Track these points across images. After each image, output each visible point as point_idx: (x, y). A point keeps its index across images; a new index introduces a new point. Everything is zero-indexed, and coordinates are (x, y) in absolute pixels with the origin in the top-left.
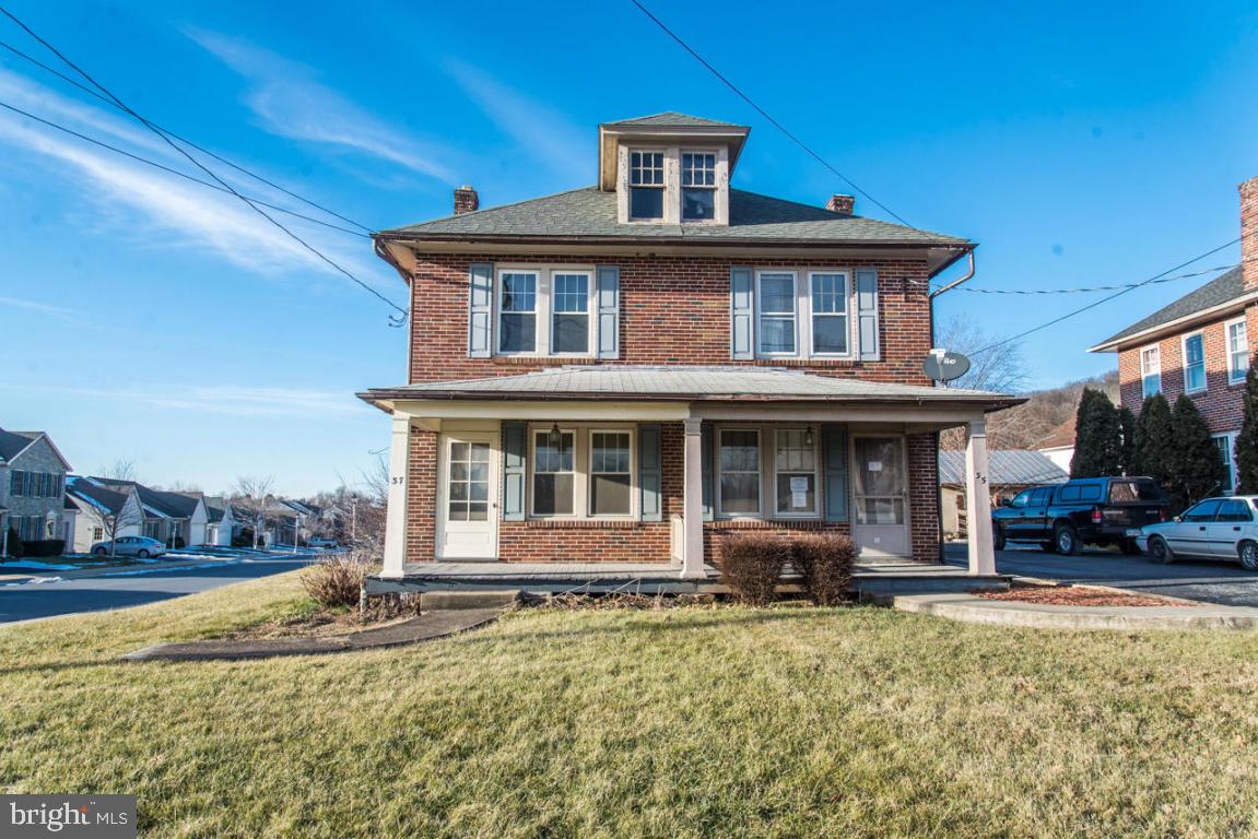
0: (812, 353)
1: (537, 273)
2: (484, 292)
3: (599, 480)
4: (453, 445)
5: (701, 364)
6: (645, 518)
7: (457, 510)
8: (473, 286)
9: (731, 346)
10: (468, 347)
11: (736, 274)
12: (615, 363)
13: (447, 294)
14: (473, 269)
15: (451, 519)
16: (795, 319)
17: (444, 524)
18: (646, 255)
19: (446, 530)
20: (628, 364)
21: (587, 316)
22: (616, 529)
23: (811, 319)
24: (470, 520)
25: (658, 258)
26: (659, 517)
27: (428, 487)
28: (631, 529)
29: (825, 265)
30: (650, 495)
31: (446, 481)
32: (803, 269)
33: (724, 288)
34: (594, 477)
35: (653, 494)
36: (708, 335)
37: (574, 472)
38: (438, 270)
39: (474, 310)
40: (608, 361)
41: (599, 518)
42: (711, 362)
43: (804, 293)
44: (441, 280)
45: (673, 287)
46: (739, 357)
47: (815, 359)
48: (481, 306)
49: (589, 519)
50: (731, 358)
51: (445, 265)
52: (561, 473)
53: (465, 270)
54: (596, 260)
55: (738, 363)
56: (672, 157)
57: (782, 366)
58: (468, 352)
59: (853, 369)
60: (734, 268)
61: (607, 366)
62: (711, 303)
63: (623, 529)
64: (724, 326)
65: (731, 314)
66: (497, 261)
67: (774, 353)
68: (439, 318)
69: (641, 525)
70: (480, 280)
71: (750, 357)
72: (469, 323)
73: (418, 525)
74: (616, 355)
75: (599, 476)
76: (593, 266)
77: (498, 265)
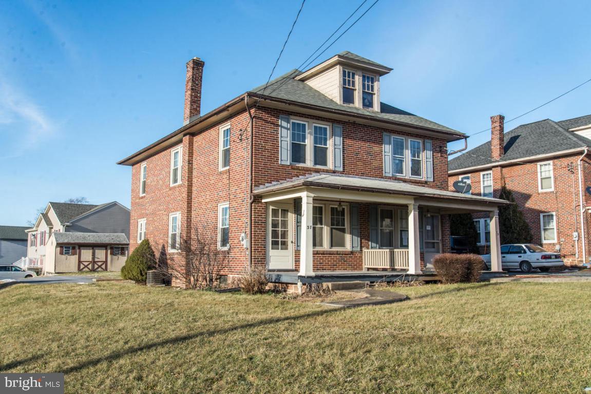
0: (410, 176)
1: (307, 124)
2: (286, 130)
3: (334, 231)
4: (272, 209)
5: (373, 177)
6: (354, 249)
7: (275, 244)
8: (282, 127)
9: (384, 169)
10: (280, 159)
11: (385, 136)
12: (341, 173)
13: (269, 128)
14: (281, 117)
15: (272, 249)
16: (404, 159)
17: (269, 251)
18: (352, 121)
19: (270, 255)
20: (346, 174)
21: (327, 148)
22: (342, 254)
23: (410, 160)
24: (281, 249)
25: (356, 124)
26: (359, 249)
27: (262, 231)
28: (348, 254)
29: (415, 137)
30: (355, 238)
31: (270, 229)
32: (407, 137)
33: (380, 142)
34: (332, 229)
35: (356, 238)
36: (375, 164)
37: (323, 226)
38: (265, 116)
39: (282, 139)
40: (338, 172)
41: (335, 249)
42: (376, 177)
43: (407, 148)
44: (266, 122)
45: (362, 139)
46: (387, 175)
47: (411, 178)
48: (285, 137)
49: (330, 250)
50: (384, 175)
51: (268, 113)
52: (318, 226)
53: (278, 117)
54: (333, 121)
55: (386, 177)
56: (359, 76)
57: (401, 180)
58: (279, 161)
59: (425, 184)
60: (385, 133)
61: (338, 174)
62: (376, 148)
63: (345, 254)
64: (381, 160)
65: (383, 154)
66: (291, 115)
67: (397, 174)
68: (266, 141)
69: (352, 253)
70: (284, 124)
71: (391, 175)
72: (280, 145)
73: (258, 252)
74: (341, 169)
75: (334, 228)
76: (330, 124)
77: (292, 117)
